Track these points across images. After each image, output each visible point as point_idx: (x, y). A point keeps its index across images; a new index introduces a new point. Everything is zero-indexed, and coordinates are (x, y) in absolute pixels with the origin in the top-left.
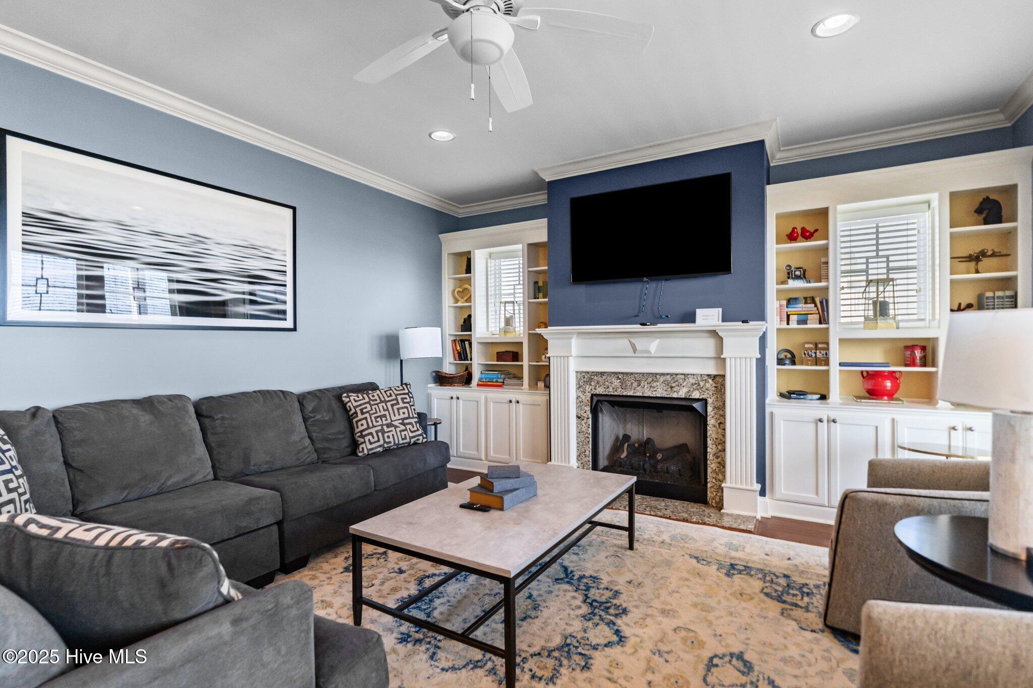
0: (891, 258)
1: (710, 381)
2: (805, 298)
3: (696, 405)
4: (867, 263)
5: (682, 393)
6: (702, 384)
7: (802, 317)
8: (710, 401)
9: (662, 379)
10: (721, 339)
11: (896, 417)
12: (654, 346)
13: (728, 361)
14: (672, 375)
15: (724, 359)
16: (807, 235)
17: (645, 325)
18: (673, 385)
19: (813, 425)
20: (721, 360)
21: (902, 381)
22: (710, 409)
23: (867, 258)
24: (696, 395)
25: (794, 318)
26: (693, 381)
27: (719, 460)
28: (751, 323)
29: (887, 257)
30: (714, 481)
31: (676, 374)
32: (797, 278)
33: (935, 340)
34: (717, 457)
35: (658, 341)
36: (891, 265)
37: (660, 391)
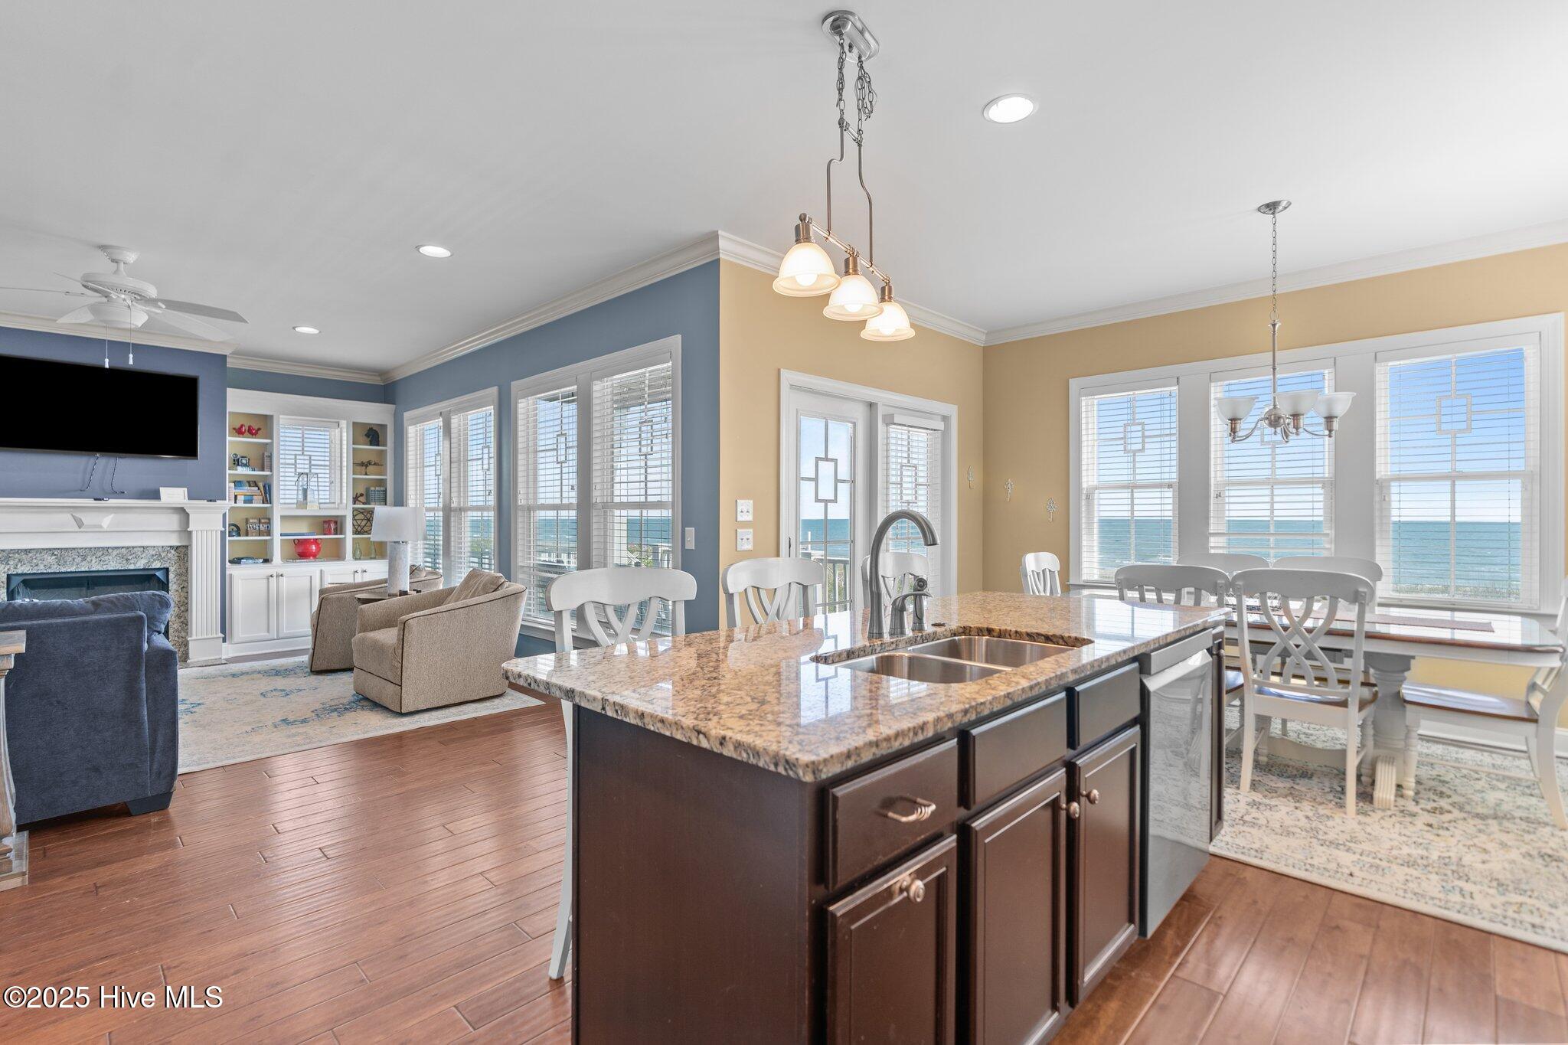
0: (313, 458)
1: (173, 551)
2: (249, 482)
3: (158, 574)
4: (295, 459)
5: (141, 564)
6: (163, 555)
7: (247, 498)
8: (172, 569)
9: (115, 552)
10: (188, 515)
11: (323, 568)
12: (107, 521)
13: (194, 535)
14: (128, 548)
15: (190, 532)
16: (252, 432)
17: (100, 500)
18: (130, 557)
19: (265, 581)
20: (185, 532)
21: (323, 546)
22: (171, 576)
23: (296, 455)
24: (157, 565)
25: (241, 498)
26: (154, 553)
27: (182, 619)
28: (218, 502)
29: (310, 456)
30: (176, 639)
31: (133, 547)
32: (245, 465)
33: (345, 516)
34: (180, 618)
35: (112, 515)
36: (313, 462)
37: (112, 564)
